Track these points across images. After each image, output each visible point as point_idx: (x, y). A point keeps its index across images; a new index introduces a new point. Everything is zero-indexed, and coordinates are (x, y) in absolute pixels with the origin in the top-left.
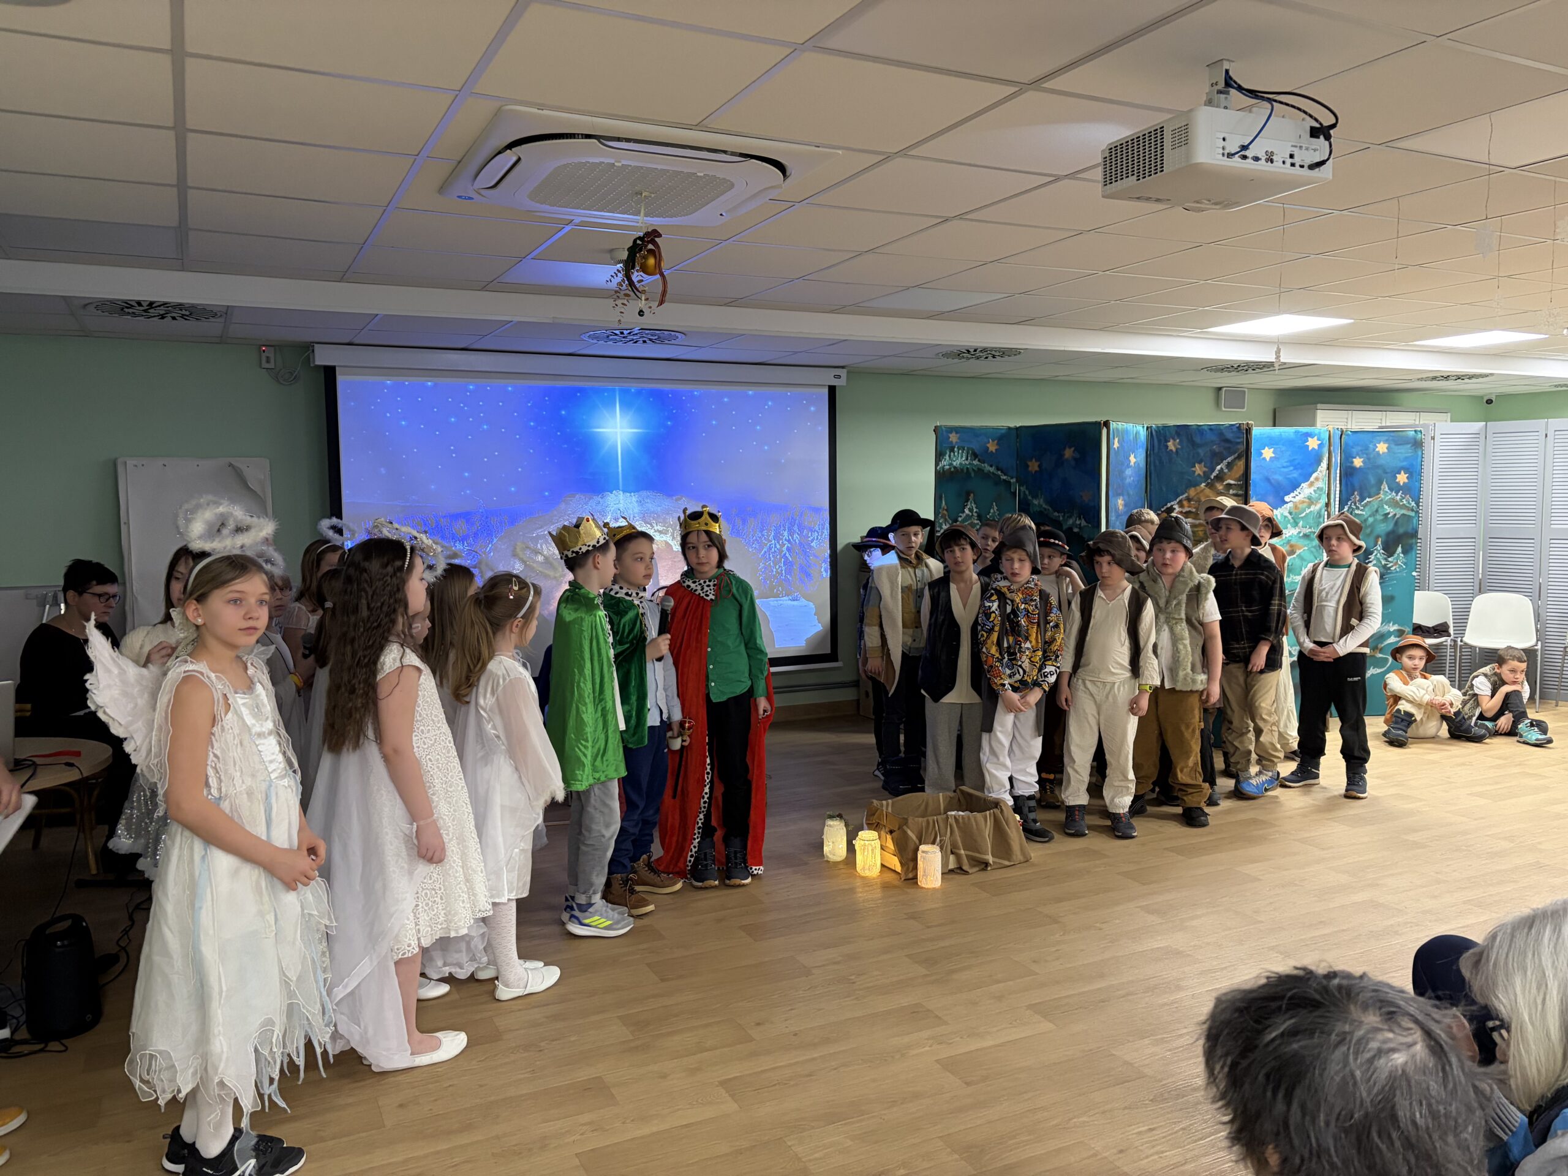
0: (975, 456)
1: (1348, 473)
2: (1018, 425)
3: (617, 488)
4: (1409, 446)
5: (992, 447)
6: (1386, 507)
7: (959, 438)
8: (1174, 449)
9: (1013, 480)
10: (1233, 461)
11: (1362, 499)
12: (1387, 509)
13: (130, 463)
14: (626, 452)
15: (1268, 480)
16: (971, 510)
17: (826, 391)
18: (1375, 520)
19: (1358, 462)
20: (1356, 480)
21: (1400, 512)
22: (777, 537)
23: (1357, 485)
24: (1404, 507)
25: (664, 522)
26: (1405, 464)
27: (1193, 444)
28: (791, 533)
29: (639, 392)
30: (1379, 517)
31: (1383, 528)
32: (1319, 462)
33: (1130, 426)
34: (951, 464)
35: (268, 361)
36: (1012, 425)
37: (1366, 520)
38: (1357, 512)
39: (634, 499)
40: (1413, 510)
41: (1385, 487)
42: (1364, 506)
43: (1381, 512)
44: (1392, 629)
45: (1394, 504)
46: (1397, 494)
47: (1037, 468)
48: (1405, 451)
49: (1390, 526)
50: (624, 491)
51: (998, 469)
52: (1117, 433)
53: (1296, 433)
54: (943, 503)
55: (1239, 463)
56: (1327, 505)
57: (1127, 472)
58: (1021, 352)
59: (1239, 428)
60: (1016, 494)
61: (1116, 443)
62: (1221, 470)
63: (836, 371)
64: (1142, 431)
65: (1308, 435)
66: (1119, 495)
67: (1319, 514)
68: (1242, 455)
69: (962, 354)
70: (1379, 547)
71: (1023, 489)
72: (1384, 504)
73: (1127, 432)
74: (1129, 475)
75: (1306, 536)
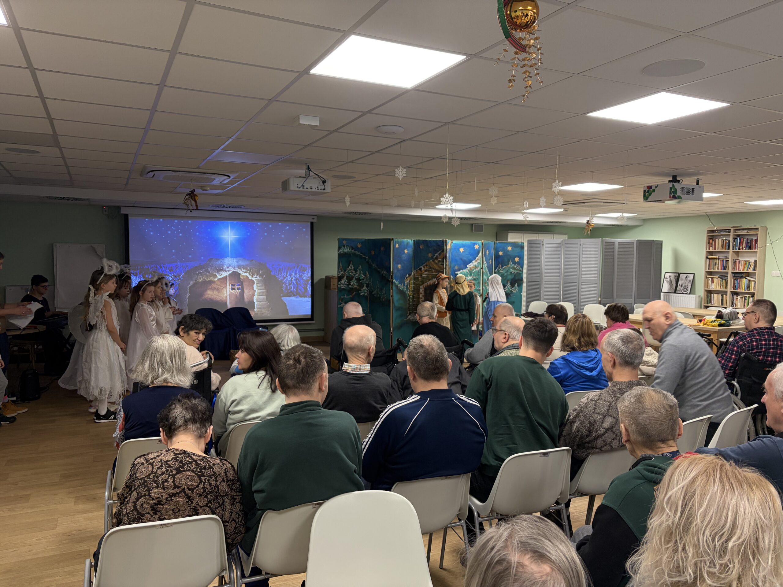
0: (353, 248)
1: (497, 257)
2: (367, 238)
3: (228, 256)
4: (519, 248)
5: (359, 246)
6: (511, 270)
7: (347, 242)
8: (422, 248)
9: (367, 257)
10: (441, 253)
11: (502, 267)
12: (512, 270)
13: (58, 245)
14: (232, 245)
15: (461, 259)
16: (351, 267)
17: (309, 224)
19: (501, 253)
20: (500, 260)
21: (516, 272)
22: (290, 275)
23: (500, 262)
24: (517, 270)
25: (246, 269)
26: (518, 254)
27: (428, 247)
28: (296, 274)
29: (237, 223)
30: (509, 273)
31: (510, 277)
32: (479, 253)
33: (404, 240)
35: (105, 211)
37: (504, 274)
38: (501, 271)
39: (235, 261)
40: (521, 271)
41: (511, 262)
42: (503, 269)
43: (509, 271)
45: (514, 268)
46: (515, 265)
47: (374, 253)
48: (518, 250)
49: (513, 277)
50: (231, 258)
51: (361, 253)
52: (398, 242)
53: (471, 243)
54: (341, 265)
55: (443, 253)
56: (482, 268)
57: (403, 256)
58: (370, 214)
59: (443, 241)
60: (368, 262)
61: (397, 246)
62: (437, 256)
63: (313, 217)
64: (411, 242)
65: (475, 244)
66: (399, 264)
67: (479, 272)
68: (443, 251)
69: (351, 213)
70: (509, 284)
71: (370, 260)
72: (511, 268)
73: (403, 242)
74: (404, 257)
75: (474, 279)
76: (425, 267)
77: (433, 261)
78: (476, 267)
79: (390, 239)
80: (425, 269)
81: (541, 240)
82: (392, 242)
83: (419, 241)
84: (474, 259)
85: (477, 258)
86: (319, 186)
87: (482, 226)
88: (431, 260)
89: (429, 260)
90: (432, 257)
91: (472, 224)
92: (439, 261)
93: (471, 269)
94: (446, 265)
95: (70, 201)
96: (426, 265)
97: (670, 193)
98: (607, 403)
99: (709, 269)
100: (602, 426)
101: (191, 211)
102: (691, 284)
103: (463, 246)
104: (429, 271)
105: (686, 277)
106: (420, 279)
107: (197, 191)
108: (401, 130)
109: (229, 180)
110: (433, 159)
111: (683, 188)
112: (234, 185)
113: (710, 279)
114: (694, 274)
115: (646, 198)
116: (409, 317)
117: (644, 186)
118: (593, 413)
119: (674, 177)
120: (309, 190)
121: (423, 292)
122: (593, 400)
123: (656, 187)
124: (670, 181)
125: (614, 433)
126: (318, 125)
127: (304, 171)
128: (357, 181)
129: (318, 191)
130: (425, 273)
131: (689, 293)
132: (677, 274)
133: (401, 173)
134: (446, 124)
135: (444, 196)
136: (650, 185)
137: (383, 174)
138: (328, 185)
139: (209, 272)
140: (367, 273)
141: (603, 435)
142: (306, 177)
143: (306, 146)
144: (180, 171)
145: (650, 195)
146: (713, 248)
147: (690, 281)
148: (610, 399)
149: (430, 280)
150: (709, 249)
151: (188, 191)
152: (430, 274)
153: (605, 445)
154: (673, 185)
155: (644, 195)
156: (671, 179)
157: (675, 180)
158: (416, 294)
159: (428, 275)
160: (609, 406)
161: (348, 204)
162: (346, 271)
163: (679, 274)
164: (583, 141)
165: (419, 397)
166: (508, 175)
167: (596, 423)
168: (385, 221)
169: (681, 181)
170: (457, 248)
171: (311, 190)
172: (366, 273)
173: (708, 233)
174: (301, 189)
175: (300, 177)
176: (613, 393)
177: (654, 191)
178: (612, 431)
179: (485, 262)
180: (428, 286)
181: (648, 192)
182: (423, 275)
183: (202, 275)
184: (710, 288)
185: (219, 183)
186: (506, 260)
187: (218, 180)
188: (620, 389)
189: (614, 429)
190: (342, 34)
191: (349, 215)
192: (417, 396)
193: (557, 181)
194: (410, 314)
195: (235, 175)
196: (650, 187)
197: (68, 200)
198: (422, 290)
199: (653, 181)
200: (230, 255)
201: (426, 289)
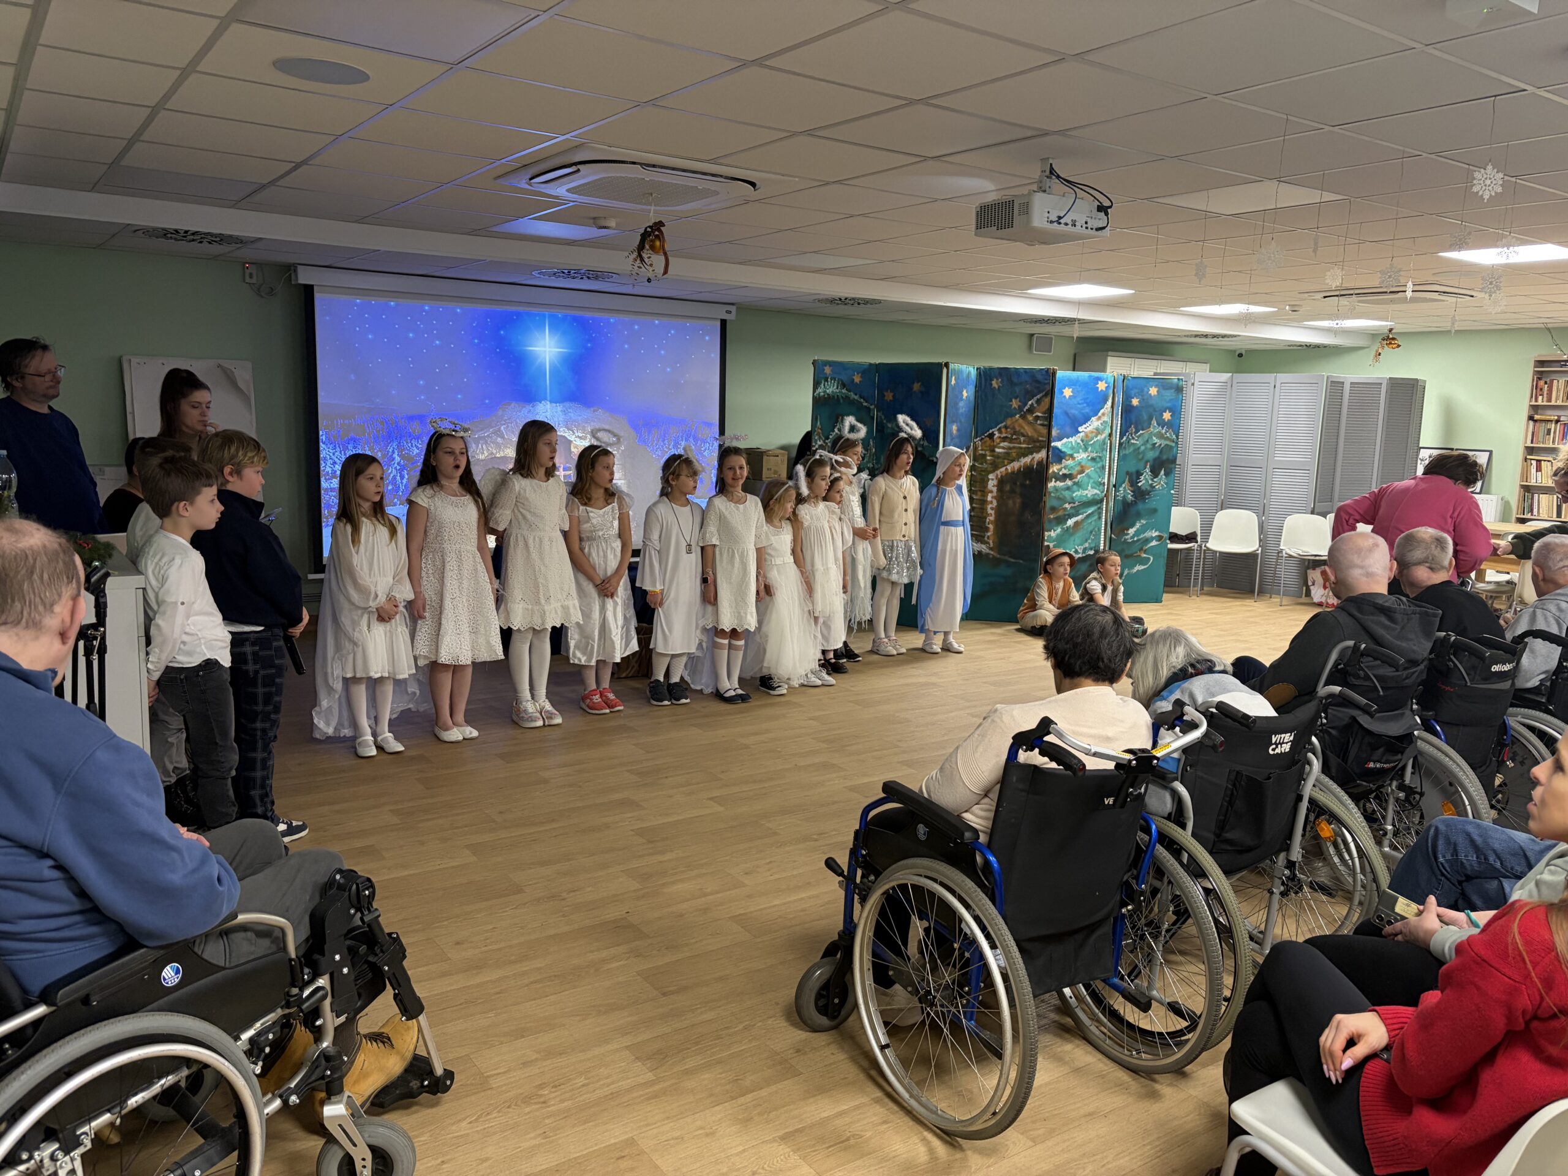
0: (844, 385)
1: (1127, 409)
2: (878, 361)
3: (545, 399)
4: (1173, 391)
5: (857, 379)
6: (1154, 438)
7: (832, 371)
8: (997, 387)
9: (872, 407)
10: (1041, 398)
11: (1136, 432)
12: (1155, 440)
14: (554, 370)
17: (719, 323)
18: (1146, 448)
19: (1135, 402)
20: (1133, 417)
21: (1164, 443)
23: (1134, 420)
24: (1167, 439)
26: (1169, 405)
27: (1012, 384)
29: (565, 317)
30: (1149, 446)
31: (1151, 455)
32: (1105, 401)
33: (964, 367)
34: (825, 392)
35: (251, 276)
36: (872, 362)
37: (1139, 448)
38: (1132, 441)
40: (1173, 442)
41: (1154, 422)
42: (1138, 437)
43: (1150, 442)
44: (1154, 535)
45: (1160, 436)
46: (1163, 428)
47: (891, 398)
48: (1169, 394)
49: (1157, 454)
50: (551, 402)
51: (861, 397)
52: (954, 372)
53: (1090, 377)
55: (1046, 400)
56: (1110, 435)
57: (960, 404)
58: (879, 302)
59: (1050, 371)
60: (874, 418)
61: (952, 381)
62: (1032, 405)
63: (729, 308)
64: (972, 371)
65: (1095, 380)
66: (954, 422)
67: (1104, 443)
68: (1049, 394)
69: (833, 301)
70: (1148, 470)
71: (880, 414)
72: (1153, 436)
73: (961, 371)
74: (961, 407)
76: (1003, 430)
77: (1023, 417)
78: (1098, 432)
79: (943, 364)
80: (1004, 435)
82: (945, 370)
83: (991, 369)
84: (1095, 413)
85: (1102, 411)
86: (1089, 220)
87: (1051, 338)
88: (1018, 416)
89: (1013, 415)
90: (1020, 408)
91: (1032, 335)
92: (1037, 418)
93: (1087, 436)
96: (1006, 427)
99: (1532, 442)
103: (1071, 383)
104: (1011, 440)
106: (988, 458)
113: (1534, 462)
114: (1491, 452)
121: (995, 489)
130: (1002, 444)
131: (1478, 490)
139: (503, 437)
146: (1545, 399)
149: (1013, 461)
150: (1536, 401)
152: (1014, 448)
158: (979, 493)
159: (1010, 448)
173: (1535, 367)
179: (1116, 421)
180: (1007, 474)
182: (997, 450)
183: (486, 443)
184: (1533, 482)
186: (1145, 416)
198: (992, 484)
200: (548, 398)
201: (1001, 482)
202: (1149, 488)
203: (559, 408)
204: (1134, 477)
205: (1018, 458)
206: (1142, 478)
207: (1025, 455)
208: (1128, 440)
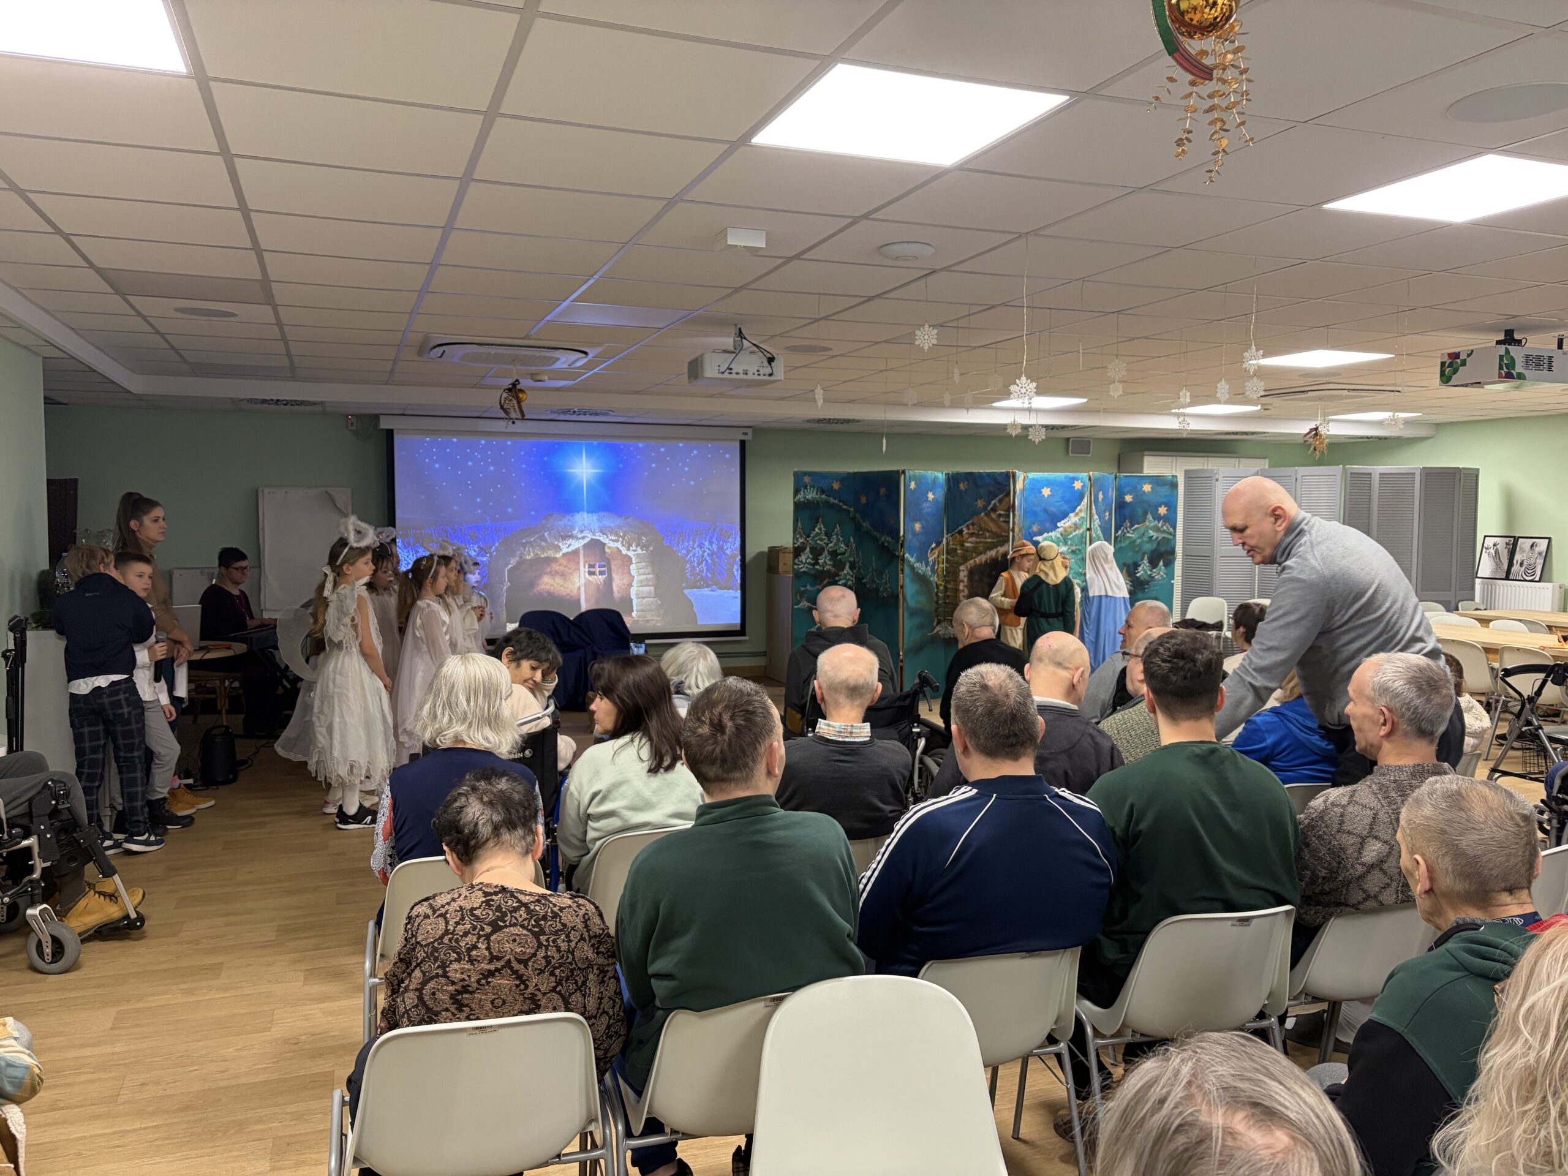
0: (823, 492)
1: (1121, 505)
2: (855, 471)
3: (583, 510)
4: (1167, 487)
5: (836, 486)
6: (1150, 531)
7: (812, 480)
8: (964, 489)
9: (852, 509)
10: (1003, 498)
11: (1131, 526)
12: (1151, 533)
13: (266, 491)
14: (590, 486)
15: (1046, 511)
16: (820, 529)
17: (738, 444)
18: (1142, 541)
19: (1128, 498)
20: (1127, 512)
21: (1161, 536)
22: (701, 546)
23: (1128, 514)
24: (1164, 532)
25: (616, 534)
26: (1164, 500)
27: (977, 486)
28: (711, 543)
29: (599, 444)
30: (1145, 539)
31: (1148, 547)
32: (1082, 499)
33: (929, 473)
35: (352, 424)
36: (851, 471)
37: (1135, 541)
38: (1128, 535)
40: (1171, 534)
41: (1150, 517)
42: (1134, 530)
43: (1147, 536)
45: (1157, 529)
46: (1159, 521)
47: (865, 501)
48: (1164, 491)
49: (1155, 546)
50: (587, 512)
51: (840, 501)
52: (914, 478)
53: (1067, 477)
54: (799, 524)
55: (1007, 499)
56: (1089, 529)
57: (925, 505)
58: (858, 421)
59: (1007, 475)
60: (854, 519)
61: (913, 485)
62: (995, 504)
63: (745, 430)
64: (941, 477)
65: (1074, 479)
66: (916, 521)
67: (1083, 536)
68: (1008, 494)
69: (819, 421)
70: (1146, 561)
71: (857, 515)
72: (1149, 530)
73: (925, 477)
74: (926, 507)
75: (1073, 552)
76: (971, 527)
77: (987, 515)
78: (1076, 526)
79: (898, 471)
80: (970, 532)
81: (1212, 470)
82: (902, 477)
83: (958, 474)
84: (1073, 510)
85: (1079, 508)
86: (760, 369)
87: (1089, 442)
88: (983, 514)
89: (978, 514)
90: (985, 508)
91: (1068, 439)
92: (1000, 515)
93: (1065, 531)
94: (1014, 523)
95: (289, 407)
96: (973, 524)
97: (1501, 368)
98: (1368, 811)
100: (1357, 859)
101: (513, 423)
102: (1542, 561)
103: (1049, 483)
104: (978, 536)
105: (1532, 546)
106: (959, 551)
107: (524, 383)
108: (931, 250)
109: (586, 360)
110: (992, 307)
111: (1527, 356)
112: (595, 371)
114: (1550, 539)
115: (1445, 379)
116: (938, 628)
117: (1443, 354)
118: (1338, 831)
119: (1509, 333)
120: (742, 376)
121: (966, 579)
122: (1337, 806)
123: (1469, 355)
124: (1498, 342)
125: (1385, 873)
126: (763, 245)
127: (731, 340)
128: (833, 357)
129: (759, 378)
130: (970, 540)
131: (1537, 579)
132: (1512, 539)
133: (926, 337)
134: (1020, 236)
135: (1018, 381)
136: (1456, 350)
137: (886, 342)
138: (779, 366)
139: (546, 541)
140: (852, 540)
141: (1362, 877)
142: (736, 351)
143: (736, 290)
144: (492, 345)
145: (1456, 371)
147: (1540, 554)
148: (1374, 804)
149: (980, 554)
151: (507, 382)
152: (981, 542)
153: (1365, 900)
154: (1507, 351)
155: (1442, 373)
156: (1502, 337)
157: (1510, 339)
158: (952, 583)
159: (977, 543)
160: (1374, 818)
161: (820, 402)
162: (809, 537)
163: (1516, 539)
164: (1309, 262)
165: (975, 791)
166: (1146, 338)
167: (1345, 853)
168: (889, 436)
169: (1524, 341)
170: (1034, 488)
171: (745, 377)
172: (849, 541)
174: (726, 375)
175: (725, 351)
176: (1380, 789)
177: (1464, 363)
178: (1381, 869)
179: (1096, 517)
180: (976, 566)
181: (1450, 365)
182: (966, 544)
183: (532, 546)
185: (566, 366)
186: (1140, 511)
187: (564, 360)
188: (1395, 781)
189: (1385, 867)
190: (818, 62)
191: (816, 425)
192: (970, 788)
193: (1253, 347)
194: (939, 623)
195: (599, 350)
196: (1455, 356)
197: (286, 405)
198: (963, 575)
199: (1460, 342)
200: (585, 507)
201: (971, 573)
202: (1147, 578)
203: (595, 517)
204: (1132, 568)
205: (984, 552)
206: (1140, 569)
207: (990, 549)
208: (1124, 534)
